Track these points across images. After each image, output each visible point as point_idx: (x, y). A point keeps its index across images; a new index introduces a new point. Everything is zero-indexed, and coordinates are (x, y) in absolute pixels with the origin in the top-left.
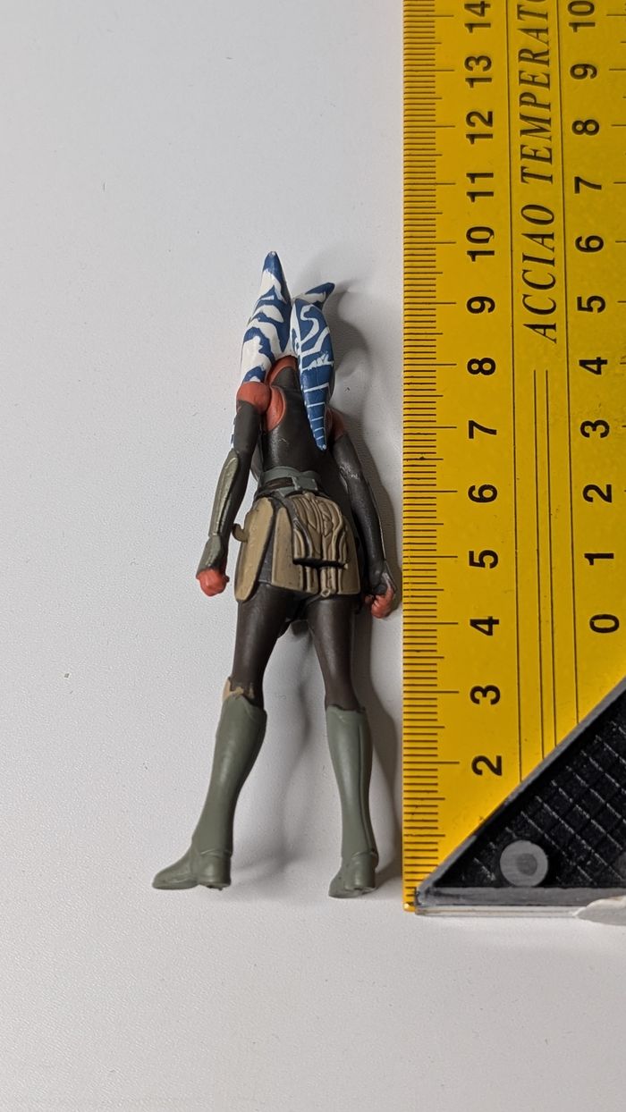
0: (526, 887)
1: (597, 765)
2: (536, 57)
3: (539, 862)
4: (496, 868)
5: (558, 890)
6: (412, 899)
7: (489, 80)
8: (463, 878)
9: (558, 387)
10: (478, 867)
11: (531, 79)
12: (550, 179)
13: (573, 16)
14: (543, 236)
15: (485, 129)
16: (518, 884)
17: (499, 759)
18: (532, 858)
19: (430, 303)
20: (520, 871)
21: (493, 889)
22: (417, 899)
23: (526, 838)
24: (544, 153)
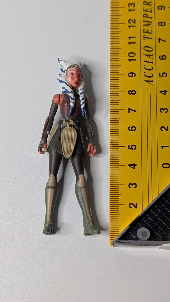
0: (144, 240)
1: (164, 206)
2: (148, 4)
3: (147, 233)
4: (136, 234)
5: (153, 241)
6: (112, 243)
7: (135, 10)
8: (126, 237)
9: (153, 98)
10: (130, 234)
11: (146, 10)
12: (152, 39)
14: (150, 55)
15: (134, 24)
16: (142, 240)
17: (136, 204)
18: (146, 232)
19: (118, 74)
20: (142, 236)
21: (135, 241)
22: (114, 243)
23: (144, 227)
24: (150, 31)
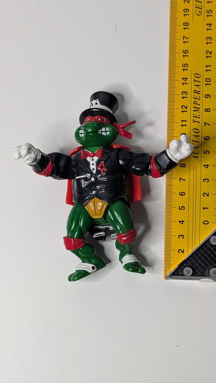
0: (188, 276)
1: (203, 252)
2: (197, 92)
3: (191, 271)
4: (182, 272)
5: (194, 277)
6: (166, 277)
7: (187, 97)
8: (176, 274)
9: (199, 171)
10: (179, 272)
11: (196, 98)
12: (199, 122)
13: (206, 82)
14: (197, 136)
15: (186, 110)
16: (186, 276)
17: (183, 250)
18: (189, 270)
20: (187, 273)
21: (181, 276)
22: (166, 278)
23: (188, 267)
24: (198, 116)
